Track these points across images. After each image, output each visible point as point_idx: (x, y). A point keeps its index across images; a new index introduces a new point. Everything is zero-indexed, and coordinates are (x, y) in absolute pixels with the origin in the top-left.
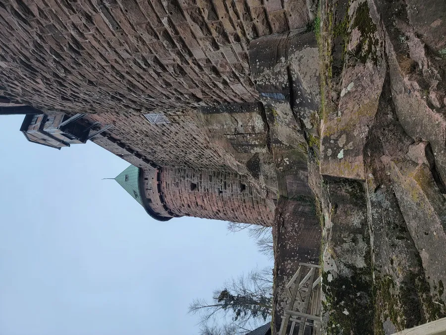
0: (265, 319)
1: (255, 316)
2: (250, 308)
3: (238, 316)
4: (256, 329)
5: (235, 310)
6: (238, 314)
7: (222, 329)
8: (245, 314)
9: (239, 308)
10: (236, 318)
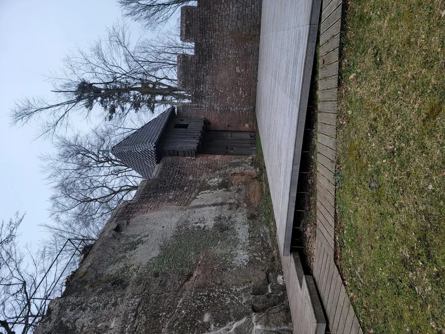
0: (152, 110)
1: (137, 110)
2: (128, 101)
3: (112, 114)
4: (143, 127)
5: (106, 107)
6: (113, 111)
7: (91, 135)
8: (123, 109)
9: (112, 103)
10: (111, 118)
